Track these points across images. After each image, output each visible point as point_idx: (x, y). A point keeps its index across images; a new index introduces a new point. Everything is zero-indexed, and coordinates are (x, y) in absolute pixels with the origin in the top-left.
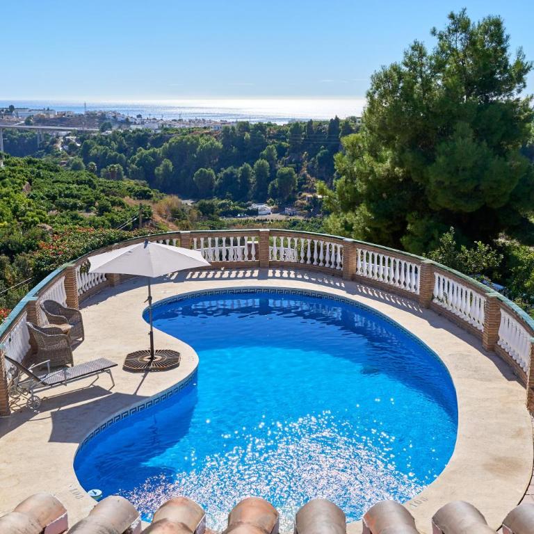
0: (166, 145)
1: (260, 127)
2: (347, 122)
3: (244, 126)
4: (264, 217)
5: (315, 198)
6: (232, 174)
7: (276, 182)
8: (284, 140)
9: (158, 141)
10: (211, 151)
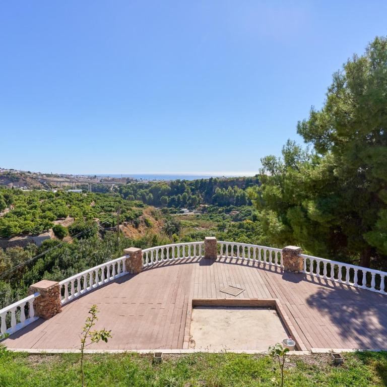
0: (150, 188)
1: (184, 181)
2: (215, 179)
3: (178, 181)
4: (186, 214)
5: (205, 207)
6: (174, 198)
7: (190, 201)
8: (193, 186)
9: (147, 187)
10: (165, 190)
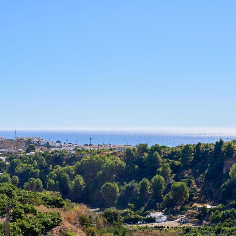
0: (78, 163)
1: (156, 149)
2: (230, 145)
3: (143, 148)
4: (160, 224)
5: (205, 208)
6: (132, 187)
7: (170, 194)
8: (177, 159)
9: (72, 160)
10: (112, 169)
